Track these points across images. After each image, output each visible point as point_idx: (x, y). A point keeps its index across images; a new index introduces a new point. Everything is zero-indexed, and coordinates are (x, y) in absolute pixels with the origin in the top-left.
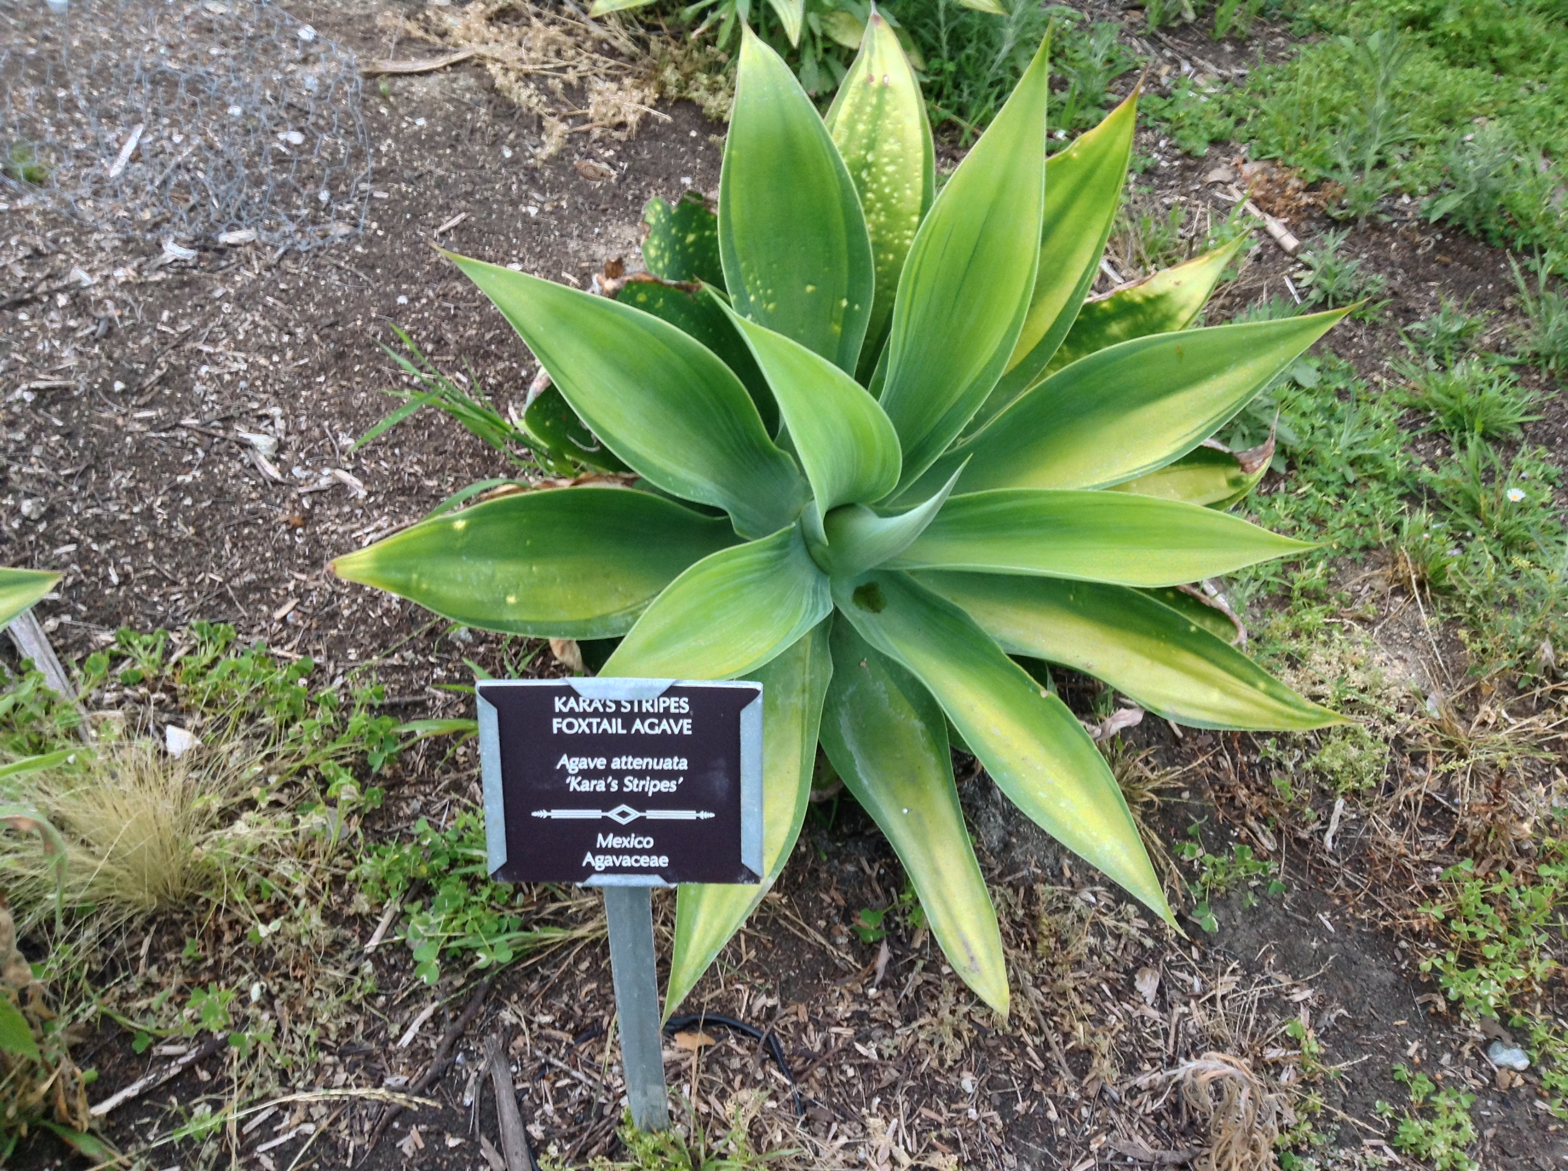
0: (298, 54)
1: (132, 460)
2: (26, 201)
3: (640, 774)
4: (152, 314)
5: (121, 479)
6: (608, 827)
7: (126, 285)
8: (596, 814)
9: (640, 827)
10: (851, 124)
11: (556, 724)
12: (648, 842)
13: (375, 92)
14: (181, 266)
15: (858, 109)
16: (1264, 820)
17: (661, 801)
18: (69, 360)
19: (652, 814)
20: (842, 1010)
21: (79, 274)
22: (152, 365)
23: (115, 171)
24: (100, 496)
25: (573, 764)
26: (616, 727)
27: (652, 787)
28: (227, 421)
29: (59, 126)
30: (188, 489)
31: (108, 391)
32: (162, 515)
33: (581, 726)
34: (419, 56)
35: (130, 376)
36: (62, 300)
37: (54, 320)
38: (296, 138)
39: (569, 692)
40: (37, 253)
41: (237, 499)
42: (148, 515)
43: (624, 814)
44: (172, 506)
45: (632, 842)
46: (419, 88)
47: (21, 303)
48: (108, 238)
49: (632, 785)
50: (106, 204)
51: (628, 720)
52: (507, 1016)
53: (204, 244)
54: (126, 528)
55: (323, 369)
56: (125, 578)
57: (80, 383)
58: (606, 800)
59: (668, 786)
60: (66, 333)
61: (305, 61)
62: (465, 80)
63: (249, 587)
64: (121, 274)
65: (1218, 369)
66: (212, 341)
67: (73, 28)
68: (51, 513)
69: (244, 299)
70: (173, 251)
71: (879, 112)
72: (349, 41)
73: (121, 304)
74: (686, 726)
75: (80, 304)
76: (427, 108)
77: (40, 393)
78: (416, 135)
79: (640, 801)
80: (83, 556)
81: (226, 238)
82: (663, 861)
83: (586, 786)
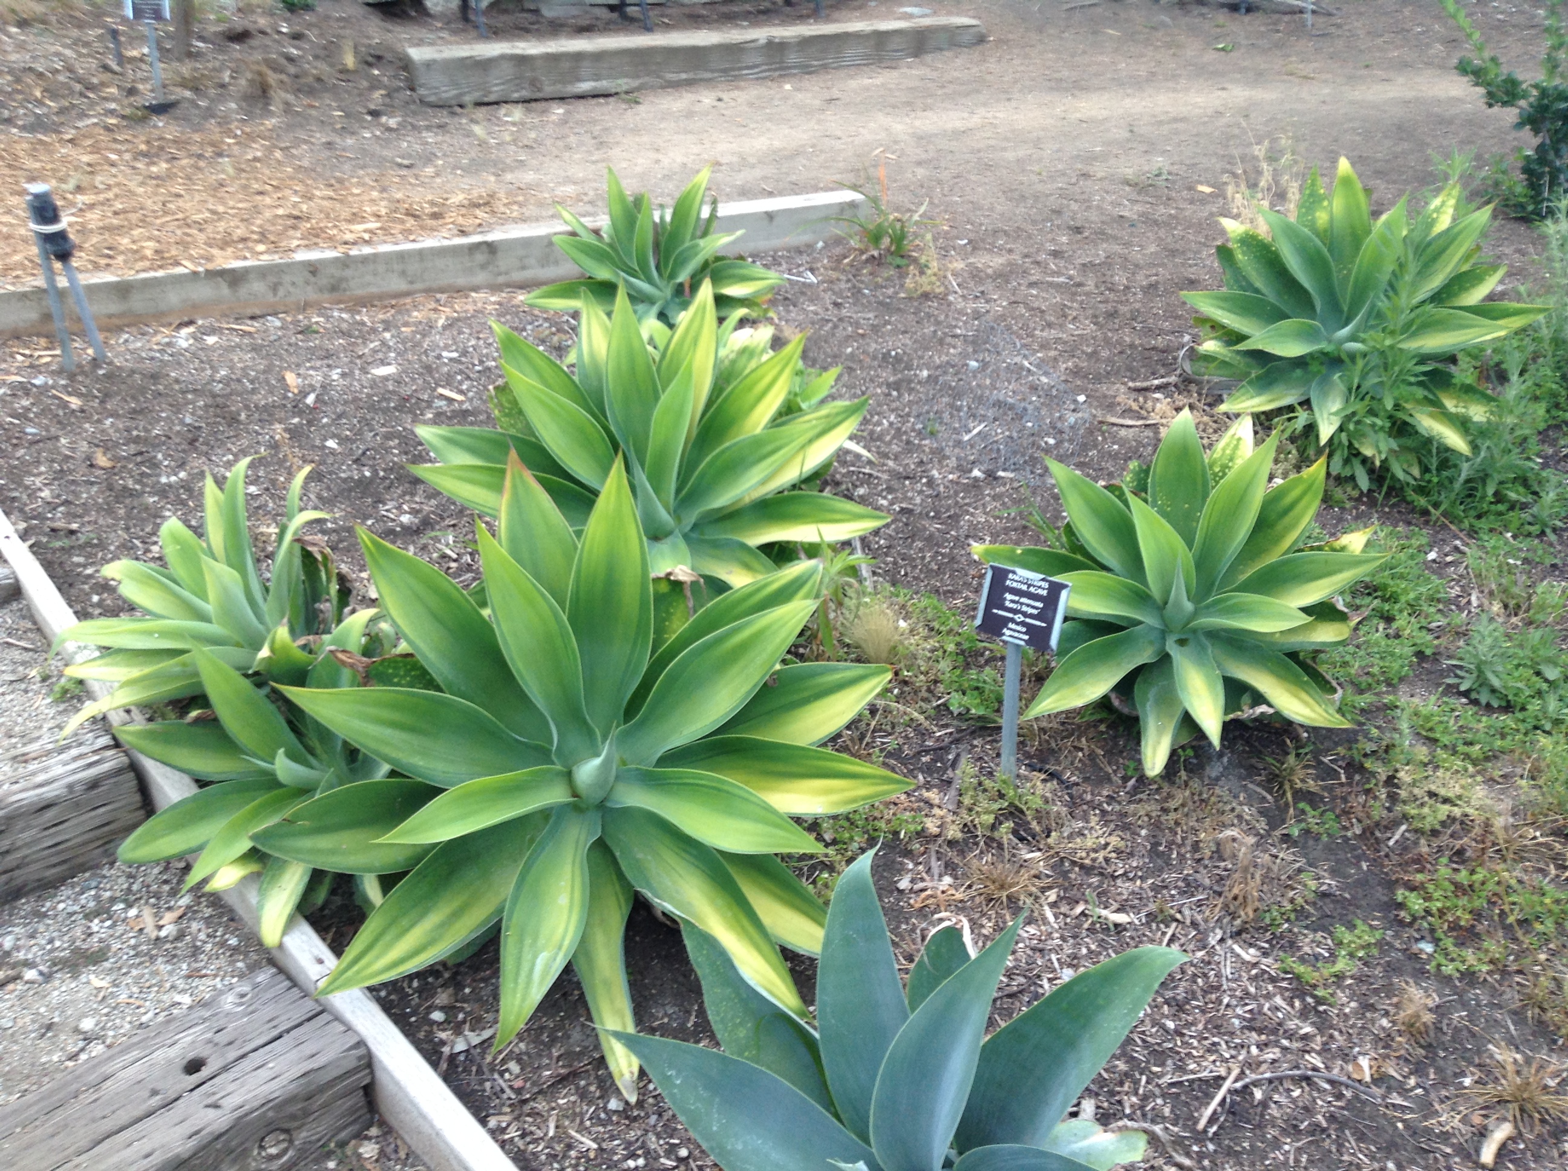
0: (1072, 407)
1: (926, 539)
2: (927, 442)
3: (1028, 605)
4: (956, 493)
5: (920, 544)
6: (1013, 620)
7: (951, 481)
8: (1010, 615)
9: (1023, 624)
10: (1224, 450)
11: (1008, 583)
12: (1024, 630)
13: (1100, 430)
14: (976, 479)
15: (1228, 445)
16: (1359, 821)
17: (1031, 616)
18: (918, 500)
19: (1028, 620)
20: (1105, 793)
21: (935, 473)
22: (948, 510)
23: (966, 438)
24: (910, 547)
25: (1008, 596)
26: (1024, 587)
27: (1030, 611)
28: (967, 537)
29: (952, 416)
30: (942, 554)
31: (927, 515)
32: (928, 559)
33: (1015, 585)
34: (1131, 418)
35: (937, 513)
36: (924, 480)
37: (918, 486)
38: (1051, 441)
39: (1014, 572)
40: (922, 462)
41: (958, 562)
42: (923, 558)
43: (1019, 618)
44: (933, 558)
45: (1019, 628)
46: (1123, 432)
47: (907, 478)
48: (952, 462)
49: (1024, 608)
50: (957, 450)
51: (1029, 586)
52: (975, 742)
53: (991, 475)
54: (914, 559)
55: (1015, 530)
56: (906, 574)
57: (918, 510)
58: (1015, 611)
59: (1035, 612)
60: (921, 492)
61: (1074, 411)
62: (1149, 433)
63: (949, 591)
64: (951, 477)
65: (1340, 571)
66: (976, 508)
67: (975, 377)
68: (889, 547)
69: (995, 498)
70: (976, 473)
71: (1236, 447)
72: (1100, 406)
73: (946, 487)
74: (1045, 593)
75: (931, 483)
76: (1122, 442)
77: (902, 509)
78: (1109, 453)
79: (1025, 614)
80: (895, 563)
81: (1001, 474)
82: (1026, 637)
83: (1011, 605)
